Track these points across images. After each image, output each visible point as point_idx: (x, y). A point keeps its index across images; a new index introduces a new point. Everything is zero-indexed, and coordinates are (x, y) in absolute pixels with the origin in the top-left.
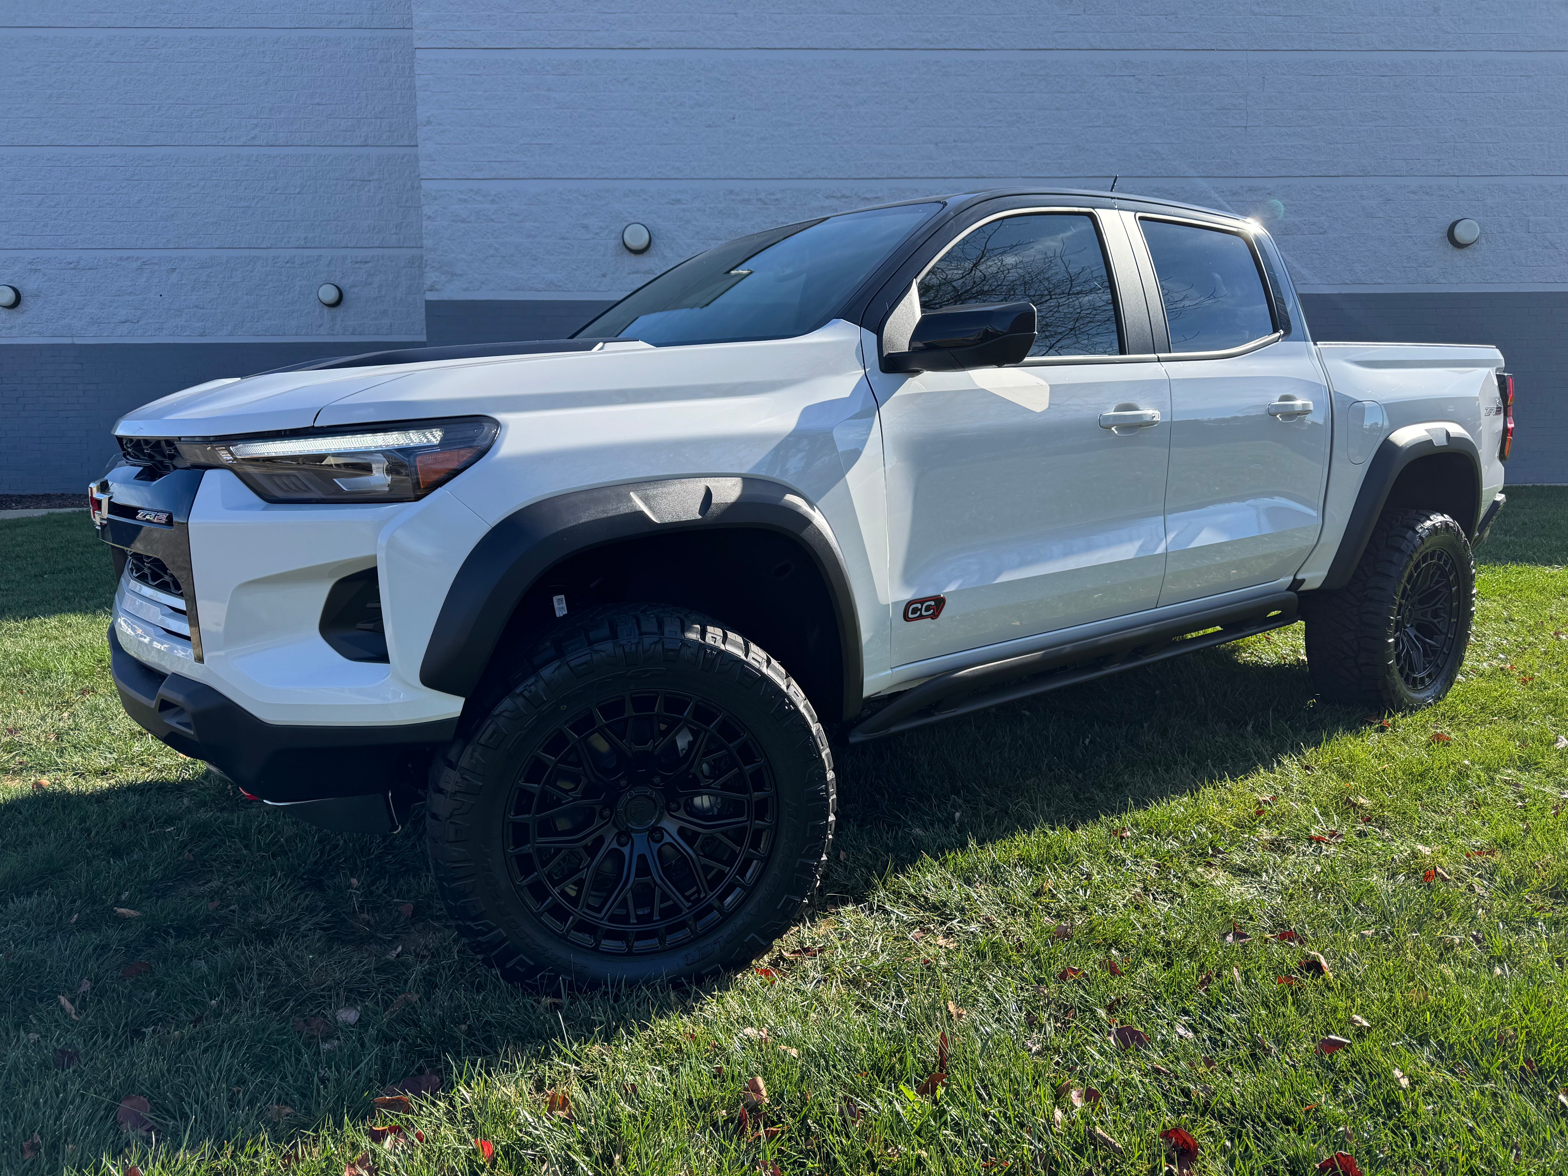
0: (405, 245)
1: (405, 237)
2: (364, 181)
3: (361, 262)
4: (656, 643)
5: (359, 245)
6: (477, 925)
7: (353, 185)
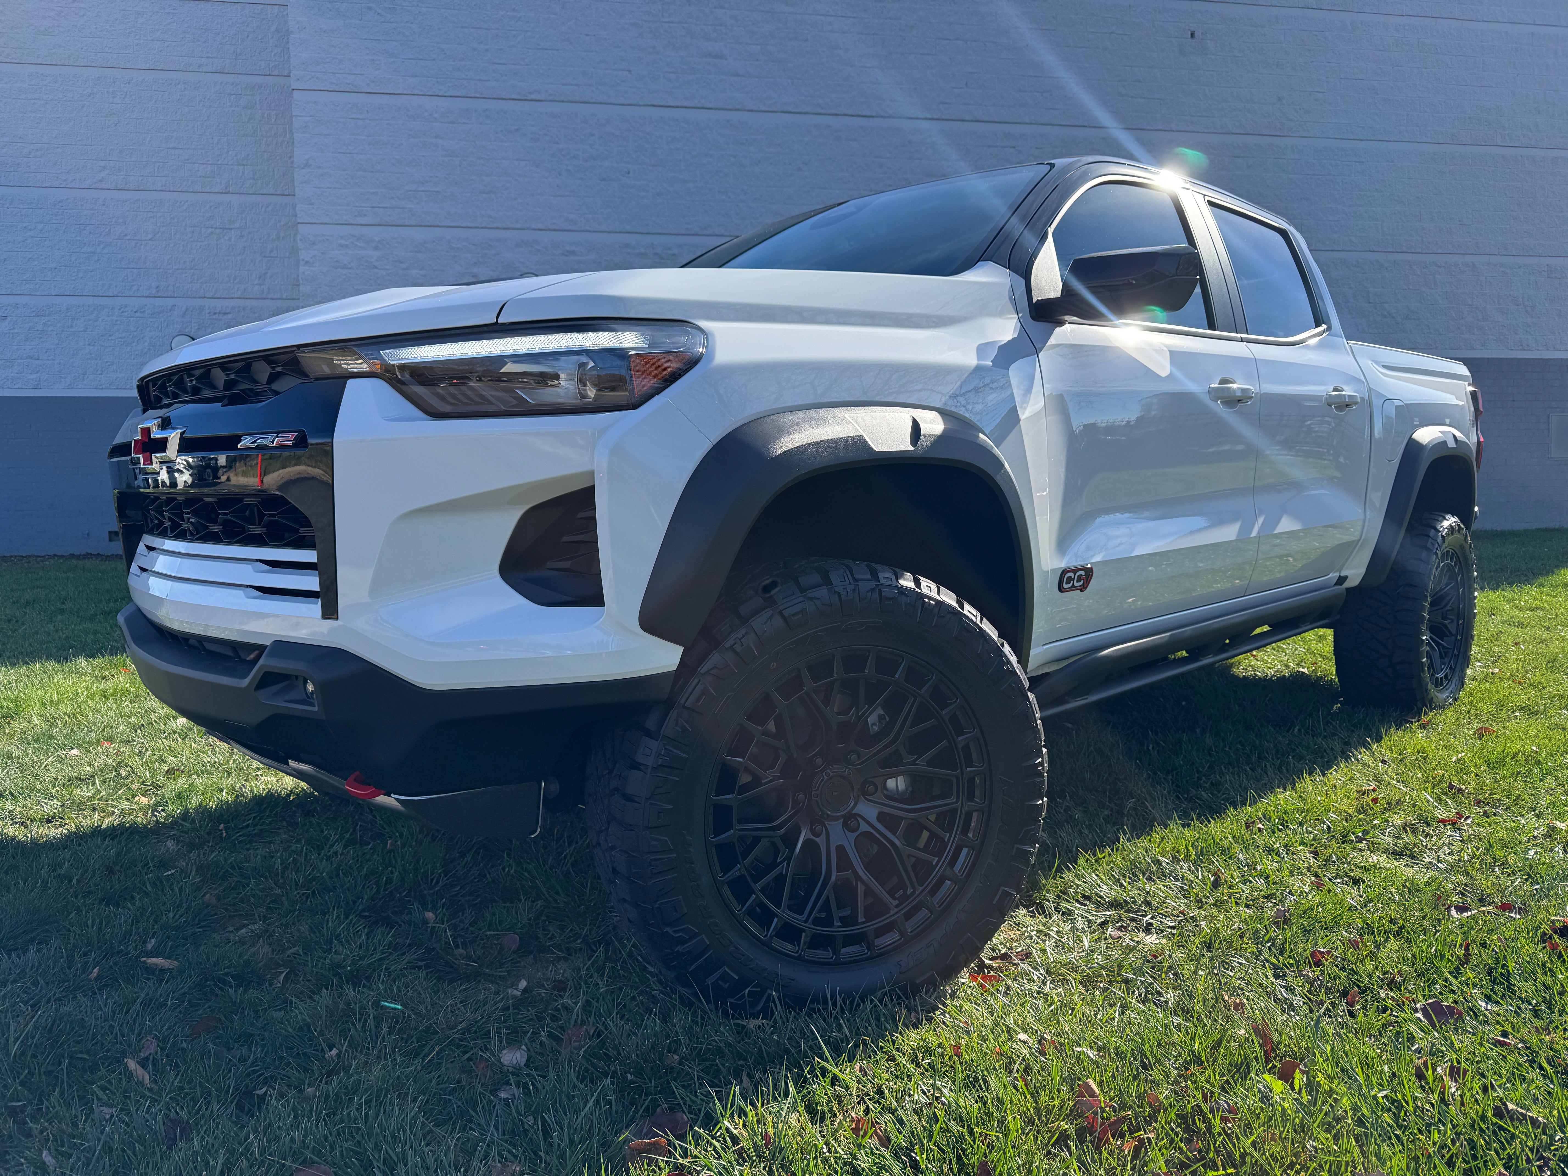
0: (270, 296)
1: (269, 289)
2: (224, 229)
3: (220, 313)
4: (873, 590)
5: (218, 295)
6: (676, 932)
7: (212, 233)
